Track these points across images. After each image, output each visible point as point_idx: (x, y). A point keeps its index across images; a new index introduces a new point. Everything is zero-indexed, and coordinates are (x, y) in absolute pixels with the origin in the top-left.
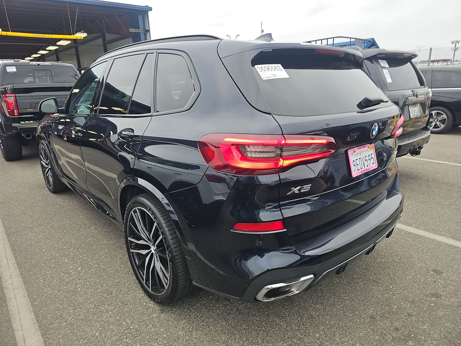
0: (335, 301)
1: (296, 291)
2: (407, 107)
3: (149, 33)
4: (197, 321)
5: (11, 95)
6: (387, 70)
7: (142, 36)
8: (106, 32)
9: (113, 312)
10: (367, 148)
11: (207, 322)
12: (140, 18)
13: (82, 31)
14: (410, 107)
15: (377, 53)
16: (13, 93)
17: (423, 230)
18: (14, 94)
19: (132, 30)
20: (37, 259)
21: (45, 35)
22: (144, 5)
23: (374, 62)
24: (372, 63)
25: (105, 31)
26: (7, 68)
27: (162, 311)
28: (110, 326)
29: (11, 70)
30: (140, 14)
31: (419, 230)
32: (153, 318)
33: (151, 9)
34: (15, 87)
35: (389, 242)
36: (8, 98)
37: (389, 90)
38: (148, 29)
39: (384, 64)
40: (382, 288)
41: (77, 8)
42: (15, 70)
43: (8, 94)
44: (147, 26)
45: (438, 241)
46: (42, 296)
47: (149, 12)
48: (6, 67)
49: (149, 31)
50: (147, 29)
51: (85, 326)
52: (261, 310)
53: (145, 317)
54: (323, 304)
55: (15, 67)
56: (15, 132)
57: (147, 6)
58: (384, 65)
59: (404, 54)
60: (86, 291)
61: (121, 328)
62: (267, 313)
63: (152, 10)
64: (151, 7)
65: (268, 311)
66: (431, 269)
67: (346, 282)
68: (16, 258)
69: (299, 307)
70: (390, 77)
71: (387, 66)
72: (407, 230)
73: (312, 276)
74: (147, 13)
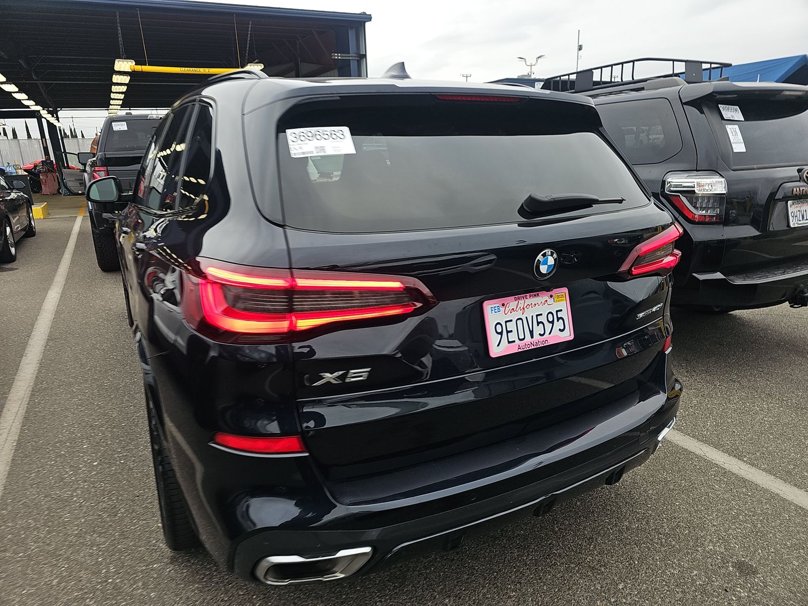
0: (487, 596)
1: (341, 573)
2: (780, 205)
3: (365, 59)
4: (216, 590)
5: (102, 169)
6: (736, 127)
7: (353, 65)
8: (301, 62)
9: (100, 548)
10: (546, 298)
11: (233, 596)
12: (352, 35)
13: (256, 61)
14: (790, 202)
15: (712, 91)
16: (104, 166)
17: (764, 470)
18: (106, 168)
19: (337, 56)
20: (48, 438)
21: (198, 69)
22: (358, 12)
23: (705, 110)
24: (702, 112)
25: (299, 59)
26: (113, 125)
27: (173, 560)
28: (81, 571)
29: (120, 127)
30: (352, 28)
31: (753, 470)
32: (152, 570)
33: (369, 18)
34: (107, 156)
35: (672, 487)
36: (97, 172)
37: (734, 168)
38: (364, 54)
39: (733, 113)
40: (598, 586)
41: (251, 22)
42: (126, 128)
43: (97, 166)
44: (363, 48)
45: (784, 500)
46: (18, 502)
47: (366, 23)
48: (113, 123)
49: (365, 56)
50: (362, 52)
51: (46, 564)
52: (337, 589)
53: (140, 566)
54: (460, 598)
55: (125, 123)
56: (106, 227)
57: (364, 13)
58: (732, 116)
59: (783, 90)
60: (83, 503)
61: (94, 579)
62: (344, 597)
63: (372, 19)
64: (371, 15)
65: (348, 594)
66: (735, 559)
67: (531, 560)
68: (22, 431)
69: (410, 596)
70: (742, 141)
71: (739, 116)
72: (726, 466)
73: (367, 549)
74: (363, 24)
